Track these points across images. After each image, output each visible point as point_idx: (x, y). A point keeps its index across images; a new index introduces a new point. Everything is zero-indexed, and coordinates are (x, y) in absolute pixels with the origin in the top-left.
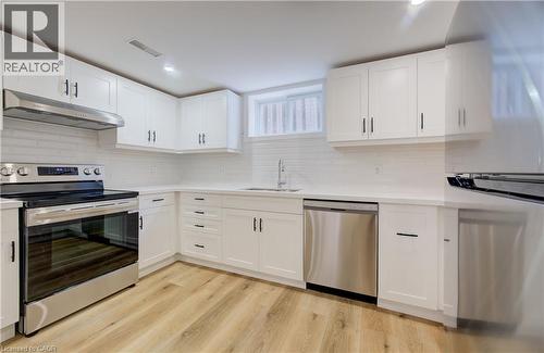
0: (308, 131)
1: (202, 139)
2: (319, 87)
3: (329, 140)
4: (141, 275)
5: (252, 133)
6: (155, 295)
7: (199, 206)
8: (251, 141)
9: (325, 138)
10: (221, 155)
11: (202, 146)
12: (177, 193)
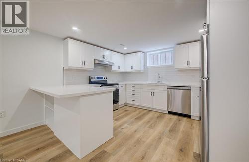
0: (167, 64)
1: (132, 68)
2: (172, 49)
3: (176, 67)
4: (119, 107)
5: (148, 65)
6: (123, 112)
7: (133, 88)
8: (148, 68)
9: (174, 67)
10: (139, 73)
11: (132, 70)
12: (126, 84)
